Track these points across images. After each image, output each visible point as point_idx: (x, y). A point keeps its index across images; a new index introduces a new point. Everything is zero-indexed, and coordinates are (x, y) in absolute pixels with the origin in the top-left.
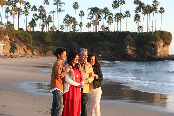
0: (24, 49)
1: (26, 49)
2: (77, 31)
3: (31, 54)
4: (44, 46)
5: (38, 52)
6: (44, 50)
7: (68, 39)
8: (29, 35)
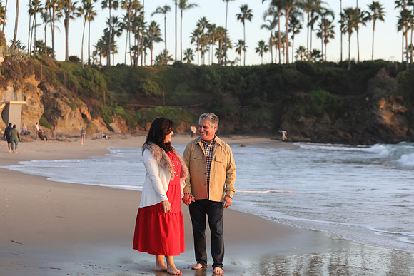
0: (84, 116)
1: (89, 116)
2: (233, 62)
3: (103, 129)
6: (140, 117)
7: (209, 86)
8: (97, 74)
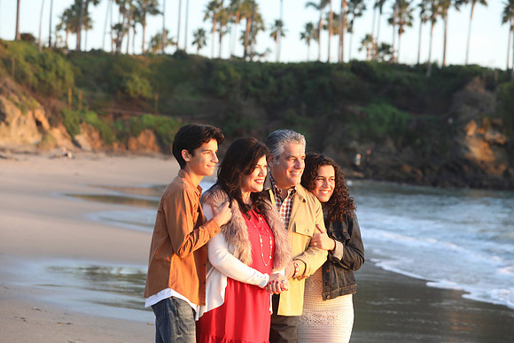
0: (38, 123)
1: (45, 124)
2: (262, 55)
3: (65, 144)
4: (120, 115)
5: (95, 135)
7: (223, 90)
